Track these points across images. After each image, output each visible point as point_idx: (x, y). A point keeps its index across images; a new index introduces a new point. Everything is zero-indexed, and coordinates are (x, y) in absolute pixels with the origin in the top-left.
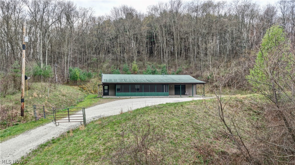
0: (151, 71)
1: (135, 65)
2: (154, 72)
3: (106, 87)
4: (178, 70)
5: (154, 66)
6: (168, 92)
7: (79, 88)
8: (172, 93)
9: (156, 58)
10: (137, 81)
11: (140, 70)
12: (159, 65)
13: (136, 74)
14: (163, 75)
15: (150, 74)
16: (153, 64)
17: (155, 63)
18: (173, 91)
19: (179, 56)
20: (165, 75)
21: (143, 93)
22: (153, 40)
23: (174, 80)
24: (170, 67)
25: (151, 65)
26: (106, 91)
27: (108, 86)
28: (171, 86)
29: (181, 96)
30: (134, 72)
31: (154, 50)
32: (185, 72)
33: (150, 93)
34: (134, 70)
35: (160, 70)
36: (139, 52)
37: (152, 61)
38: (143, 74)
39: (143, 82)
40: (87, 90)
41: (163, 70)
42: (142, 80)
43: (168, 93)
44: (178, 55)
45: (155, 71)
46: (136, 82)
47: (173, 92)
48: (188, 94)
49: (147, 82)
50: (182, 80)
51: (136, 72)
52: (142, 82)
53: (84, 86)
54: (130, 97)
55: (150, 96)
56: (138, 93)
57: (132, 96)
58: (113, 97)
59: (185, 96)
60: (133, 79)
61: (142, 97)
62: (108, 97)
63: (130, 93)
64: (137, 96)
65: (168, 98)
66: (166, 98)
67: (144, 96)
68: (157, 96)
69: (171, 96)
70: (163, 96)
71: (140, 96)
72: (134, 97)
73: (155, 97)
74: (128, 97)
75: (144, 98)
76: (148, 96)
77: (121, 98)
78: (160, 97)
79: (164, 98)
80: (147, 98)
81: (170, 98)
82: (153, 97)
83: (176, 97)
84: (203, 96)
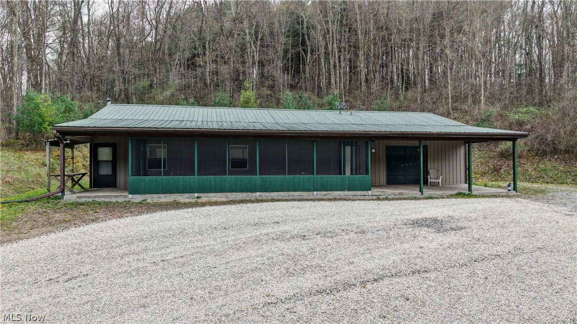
1: (247, 93)
3: (104, 154)
6: (367, 173)
10: (231, 125)
14: (337, 112)
18: (381, 170)
21: (257, 178)
23: (385, 126)
26: (105, 171)
27: (114, 146)
28: (374, 151)
29: (421, 191)
33: (287, 178)
39: (259, 128)
42: (257, 124)
43: (367, 178)
46: (227, 128)
48: (440, 181)
49: (278, 128)
52: (251, 129)
54: (196, 195)
55: (288, 191)
56: (234, 177)
57: (206, 194)
58: (116, 196)
59: (440, 193)
60: (219, 119)
61: (254, 194)
62: (85, 199)
63: (195, 179)
64: (230, 194)
65: (373, 200)
66: (360, 200)
67: (261, 194)
68: (319, 193)
69: (382, 194)
70: (348, 190)
71: (242, 191)
72: (214, 196)
73: (313, 194)
74: (187, 195)
75: (261, 202)
76: (282, 193)
77: (149, 201)
78: (332, 197)
79: (354, 202)
80: (273, 200)
81: (378, 199)
82: (301, 197)
83: (401, 194)
84: (509, 190)
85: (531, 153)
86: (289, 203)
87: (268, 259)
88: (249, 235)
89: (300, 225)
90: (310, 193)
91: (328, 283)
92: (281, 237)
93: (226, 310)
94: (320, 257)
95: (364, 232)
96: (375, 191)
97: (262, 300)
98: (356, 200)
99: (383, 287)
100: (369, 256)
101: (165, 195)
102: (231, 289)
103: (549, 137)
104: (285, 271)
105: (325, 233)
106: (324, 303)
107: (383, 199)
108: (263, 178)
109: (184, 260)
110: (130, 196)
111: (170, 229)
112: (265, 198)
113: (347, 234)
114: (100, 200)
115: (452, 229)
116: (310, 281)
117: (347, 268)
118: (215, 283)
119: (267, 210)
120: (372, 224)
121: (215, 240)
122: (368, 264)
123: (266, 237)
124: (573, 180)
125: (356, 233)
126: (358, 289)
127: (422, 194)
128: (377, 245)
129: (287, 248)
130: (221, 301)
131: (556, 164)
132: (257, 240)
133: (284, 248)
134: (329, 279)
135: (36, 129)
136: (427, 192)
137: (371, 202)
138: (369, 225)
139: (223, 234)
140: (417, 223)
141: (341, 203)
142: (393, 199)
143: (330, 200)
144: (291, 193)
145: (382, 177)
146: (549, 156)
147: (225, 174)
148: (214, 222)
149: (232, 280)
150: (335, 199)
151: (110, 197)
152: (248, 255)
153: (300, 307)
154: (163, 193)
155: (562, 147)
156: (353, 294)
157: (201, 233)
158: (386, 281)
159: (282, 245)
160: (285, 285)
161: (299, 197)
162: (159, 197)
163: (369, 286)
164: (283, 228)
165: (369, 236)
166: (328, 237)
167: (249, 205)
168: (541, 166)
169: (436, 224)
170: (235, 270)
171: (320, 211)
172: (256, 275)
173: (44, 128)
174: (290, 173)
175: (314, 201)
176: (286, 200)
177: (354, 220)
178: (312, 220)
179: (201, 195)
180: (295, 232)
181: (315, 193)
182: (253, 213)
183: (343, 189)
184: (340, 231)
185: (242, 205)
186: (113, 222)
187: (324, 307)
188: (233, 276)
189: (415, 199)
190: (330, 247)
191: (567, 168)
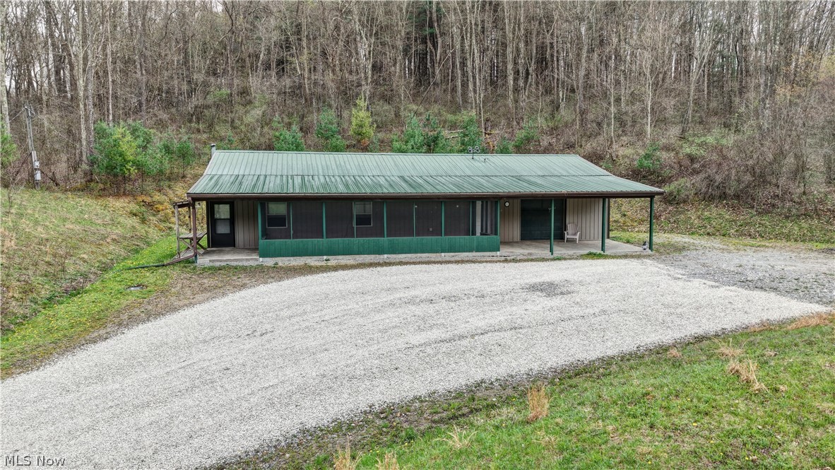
0: (422, 138)
1: (360, 115)
2: (434, 141)
3: (223, 211)
4: (520, 134)
5: (431, 117)
6: (496, 234)
7: (133, 207)
8: (511, 236)
9: (438, 92)
10: (356, 183)
11: (380, 135)
12: (450, 117)
13: (365, 149)
14: (470, 156)
15: (416, 149)
16: (428, 113)
17: (436, 108)
18: (515, 225)
19: (521, 83)
20: (482, 157)
21: (385, 240)
22: (428, 31)
23: (519, 178)
24: (489, 124)
25: (421, 114)
26: (223, 229)
27: (232, 206)
28: (507, 204)
29: (551, 251)
30: (360, 145)
31: (432, 61)
32: (544, 143)
33: (415, 239)
34: (359, 134)
35: (456, 134)
36: (377, 68)
37: (427, 101)
38: (392, 150)
39: (387, 190)
40: (166, 215)
41: (465, 135)
42: (382, 180)
43: (498, 237)
44: (516, 80)
45: (435, 139)
46: (354, 190)
47: (516, 231)
48: (577, 237)
49: (404, 189)
50: (553, 179)
51: (367, 141)
52: (379, 191)
53: (157, 197)
54: (325, 257)
55: (416, 252)
56: (361, 239)
57: (334, 257)
58: (247, 260)
59: (571, 252)
60: (341, 174)
61: (382, 257)
62: (220, 263)
63: (324, 242)
64: (358, 256)
65: (500, 261)
66: (486, 262)
67: (389, 256)
68: (446, 254)
69: (511, 254)
70: (476, 252)
71: (369, 253)
72: (343, 259)
73: (441, 256)
74: (316, 258)
75: (390, 265)
76: (409, 255)
77: (280, 264)
78: (460, 259)
79: (480, 265)
80: (401, 263)
81: (506, 261)
82: (428, 259)
83: (530, 254)
84: (645, 249)
85: (698, 197)
86: (417, 266)
87: (404, 319)
88: (385, 300)
89: (428, 290)
90: (438, 254)
91: (448, 336)
92: (411, 301)
93: (381, 352)
94: (444, 318)
95: (483, 296)
96: (505, 251)
97: (403, 346)
98: (483, 262)
99: (486, 338)
100: (482, 316)
101: (295, 258)
102: (380, 340)
103: (719, 178)
104: (417, 328)
105: (450, 297)
106: (444, 347)
107: (510, 261)
108: (390, 241)
109: (338, 320)
110: (261, 259)
111: (315, 295)
112: (393, 261)
113: (468, 298)
114: (234, 264)
115: (562, 293)
116: (435, 334)
117: (463, 325)
118: (369, 336)
119: (396, 275)
120: (492, 289)
121: (357, 304)
122: (480, 323)
123: (399, 301)
124: (737, 231)
125: (477, 297)
126: (468, 340)
127: (552, 254)
128: (491, 308)
129: (418, 310)
130: (376, 347)
131: (723, 212)
132: (392, 305)
133: (415, 310)
134: (449, 333)
135: (118, 170)
136: (559, 250)
137: (498, 264)
138: (489, 289)
139: (363, 299)
140: (533, 288)
141: (468, 266)
142: (520, 261)
143: (457, 262)
144: (419, 255)
145: (515, 233)
146: (717, 201)
147: (353, 236)
148: (351, 286)
149: (380, 334)
150: (462, 262)
151: (241, 260)
152: (387, 316)
153: (429, 350)
154: (293, 256)
155: (730, 192)
156: (465, 342)
157: (343, 297)
158: (490, 334)
159: (413, 308)
160: (418, 337)
161: (427, 260)
162: (289, 260)
163: (476, 338)
164: (413, 293)
165: (487, 300)
166: (452, 301)
167: (379, 269)
168: (706, 213)
169: (549, 289)
170: (381, 327)
171: (447, 275)
172: (397, 330)
173: (127, 169)
174: (418, 235)
175: (441, 264)
176: (414, 263)
177: (477, 285)
178: (438, 285)
179: (329, 257)
180: (424, 297)
181: (443, 254)
182: (384, 278)
183: (471, 251)
184: (463, 295)
185: (371, 269)
186: (262, 288)
187: (444, 350)
188: (380, 331)
189: (543, 260)
190: (452, 310)
191: (734, 217)
